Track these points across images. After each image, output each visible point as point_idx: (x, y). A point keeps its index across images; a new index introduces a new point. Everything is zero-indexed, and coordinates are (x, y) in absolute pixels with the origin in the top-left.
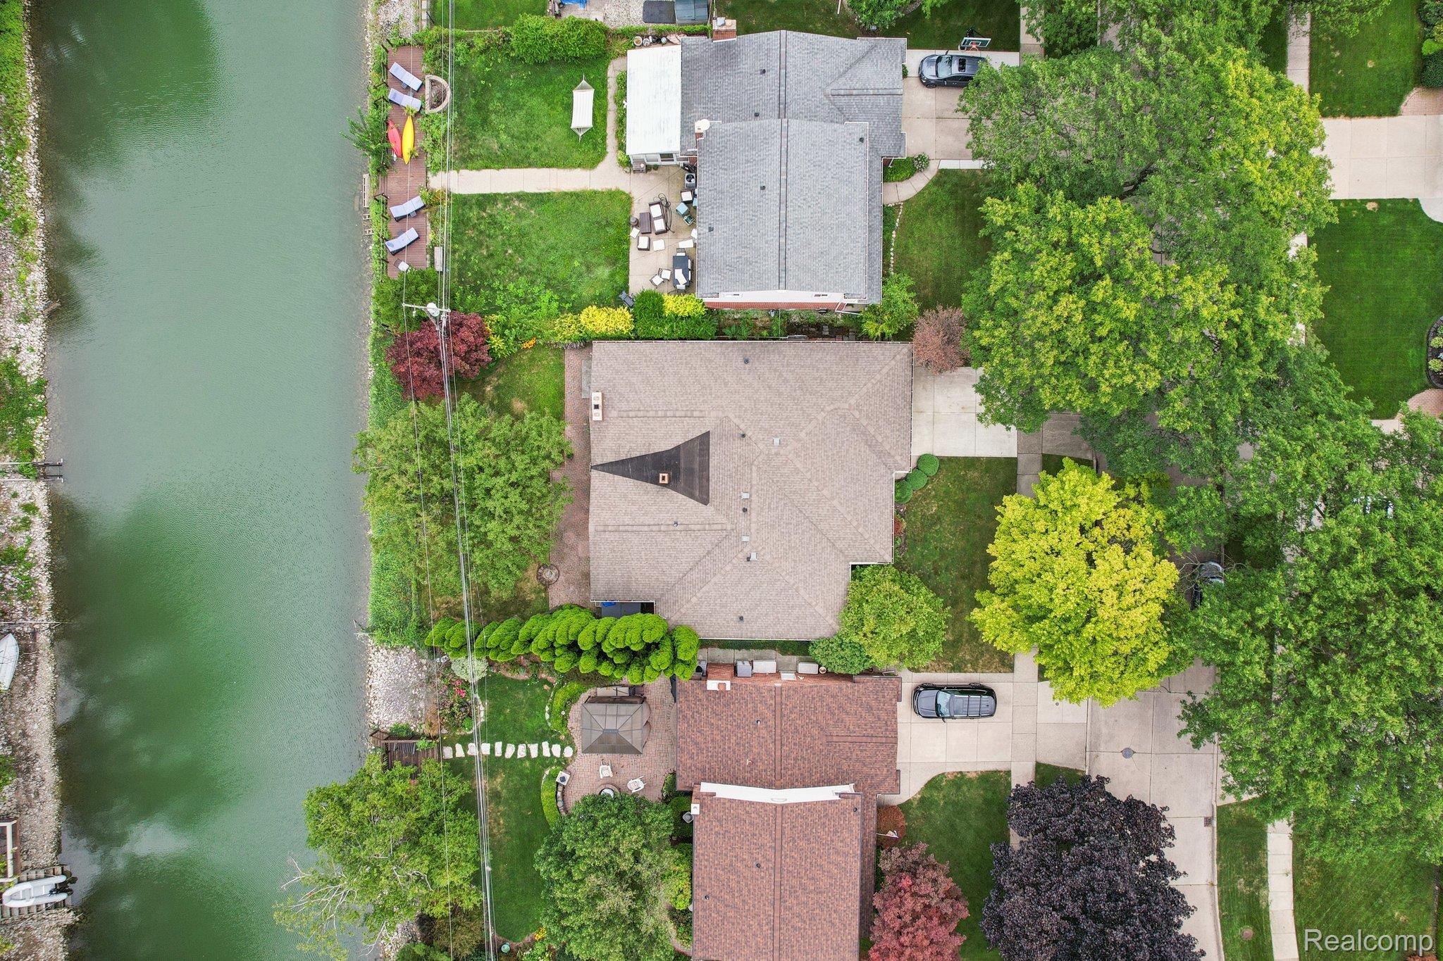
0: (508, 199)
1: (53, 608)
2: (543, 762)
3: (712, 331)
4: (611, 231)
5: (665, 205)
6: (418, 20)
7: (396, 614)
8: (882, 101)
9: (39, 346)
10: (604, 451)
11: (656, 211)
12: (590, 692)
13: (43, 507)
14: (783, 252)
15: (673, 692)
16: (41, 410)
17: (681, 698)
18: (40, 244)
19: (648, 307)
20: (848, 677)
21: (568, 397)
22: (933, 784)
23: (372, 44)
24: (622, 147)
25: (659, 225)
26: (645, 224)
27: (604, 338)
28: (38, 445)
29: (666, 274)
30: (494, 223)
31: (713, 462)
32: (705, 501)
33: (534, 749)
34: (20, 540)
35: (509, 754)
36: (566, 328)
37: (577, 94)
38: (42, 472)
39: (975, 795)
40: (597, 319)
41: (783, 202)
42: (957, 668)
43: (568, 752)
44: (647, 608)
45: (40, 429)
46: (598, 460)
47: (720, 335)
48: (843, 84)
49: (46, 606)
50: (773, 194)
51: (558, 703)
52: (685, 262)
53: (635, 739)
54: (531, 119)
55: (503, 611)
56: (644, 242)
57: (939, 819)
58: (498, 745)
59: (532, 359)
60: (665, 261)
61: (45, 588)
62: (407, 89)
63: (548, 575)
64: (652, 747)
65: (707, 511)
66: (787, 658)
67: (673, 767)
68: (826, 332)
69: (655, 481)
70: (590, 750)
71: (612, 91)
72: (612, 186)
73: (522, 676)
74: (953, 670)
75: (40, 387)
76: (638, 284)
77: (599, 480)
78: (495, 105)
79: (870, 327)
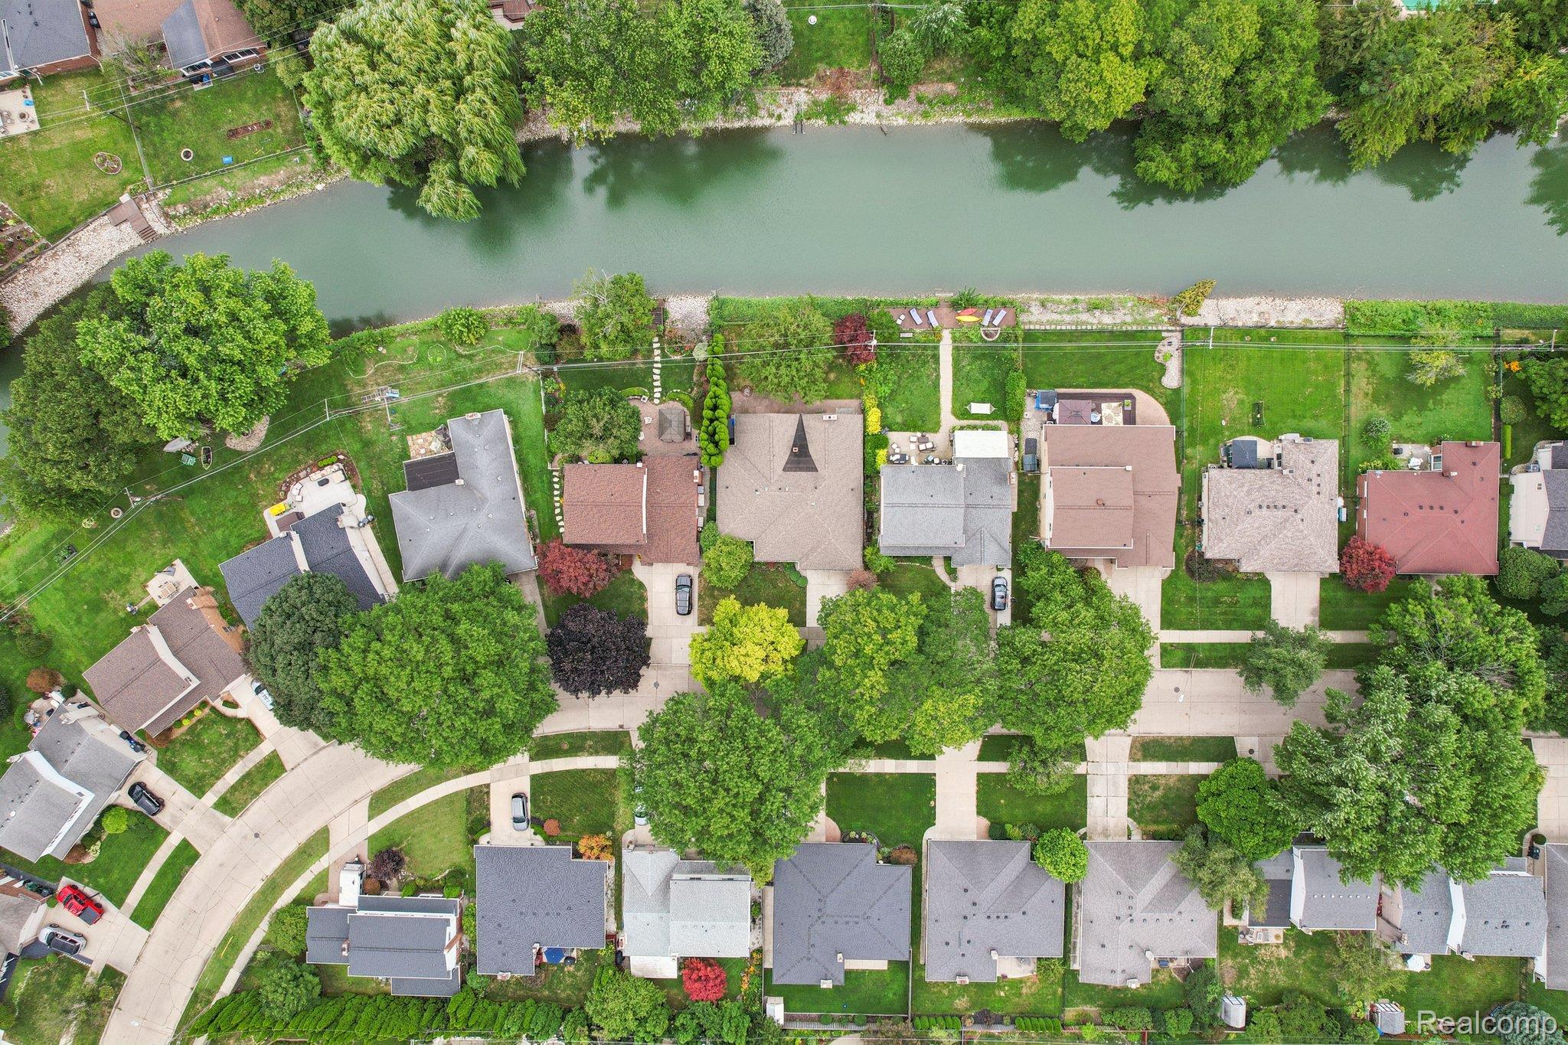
0: (937, 370)
1: (727, 129)
2: (651, 388)
3: (868, 473)
4: (920, 423)
5: (932, 449)
6: (1030, 323)
7: (726, 313)
8: (978, 555)
9: (864, 122)
10: (809, 421)
11: (929, 445)
12: (687, 412)
13: (779, 124)
14: (902, 505)
15: (688, 455)
16: (830, 122)
17: (688, 458)
18: (918, 123)
19: (880, 442)
20: (698, 540)
21: (836, 401)
22: (641, 585)
23: (1020, 297)
24: (962, 428)
25: (922, 447)
26: (923, 440)
27: (865, 420)
28: (813, 121)
29: (897, 451)
30: (925, 363)
31: (803, 474)
32: (784, 470)
33: (658, 384)
34: (762, 113)
35: (655, 371)
36: (870, 401)
37: (988, 405)
38: (798, 124)
39: (636, 607)
40: (874, 416)
41: (925, 505)
42: (700, 597)
43: (657, 401)
44: (732, 442)
45: (820, 122)
46: (804, 417)
47: (866, 477)
48: (987, 536)
49: (727, 125)
50: (929, 500)
51: (682, 396)
52: (904, 459)
53: (667, 436)
54: (978, 382)
55: (728, 368)
56: (914, 439)
57: (624, 589)
58: (659, 365)
59: (855, 383)
60: (904, 450)
61: (737, 125)
62: (993, 318)
63: (747, 391)
64: (659, 444)
65: (780, 470)
66: (705, 511)
67: (650, 454)
68: (869, 531)
69: (794, 446)
70: (661, 413)
71: (991, 423)
72: (943, 423)
73: (695, 378)
74: (700, 595)
75: (842, 122)
76: (894, 437)
77: (793, 419)
78: (985, 363)
79: (869, 550)
